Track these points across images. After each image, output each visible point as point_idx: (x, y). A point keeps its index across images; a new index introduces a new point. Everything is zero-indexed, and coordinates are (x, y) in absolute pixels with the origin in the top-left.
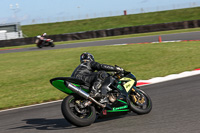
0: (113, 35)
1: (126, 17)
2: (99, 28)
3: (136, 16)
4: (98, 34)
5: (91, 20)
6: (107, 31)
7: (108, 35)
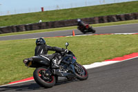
0: (31, 30)
1: (43, 13)
2: (19, 23)
3: (52, 12)
4: (18, 29)
5: (12, 16)
6: (26, 26)
7: (27, 30)
